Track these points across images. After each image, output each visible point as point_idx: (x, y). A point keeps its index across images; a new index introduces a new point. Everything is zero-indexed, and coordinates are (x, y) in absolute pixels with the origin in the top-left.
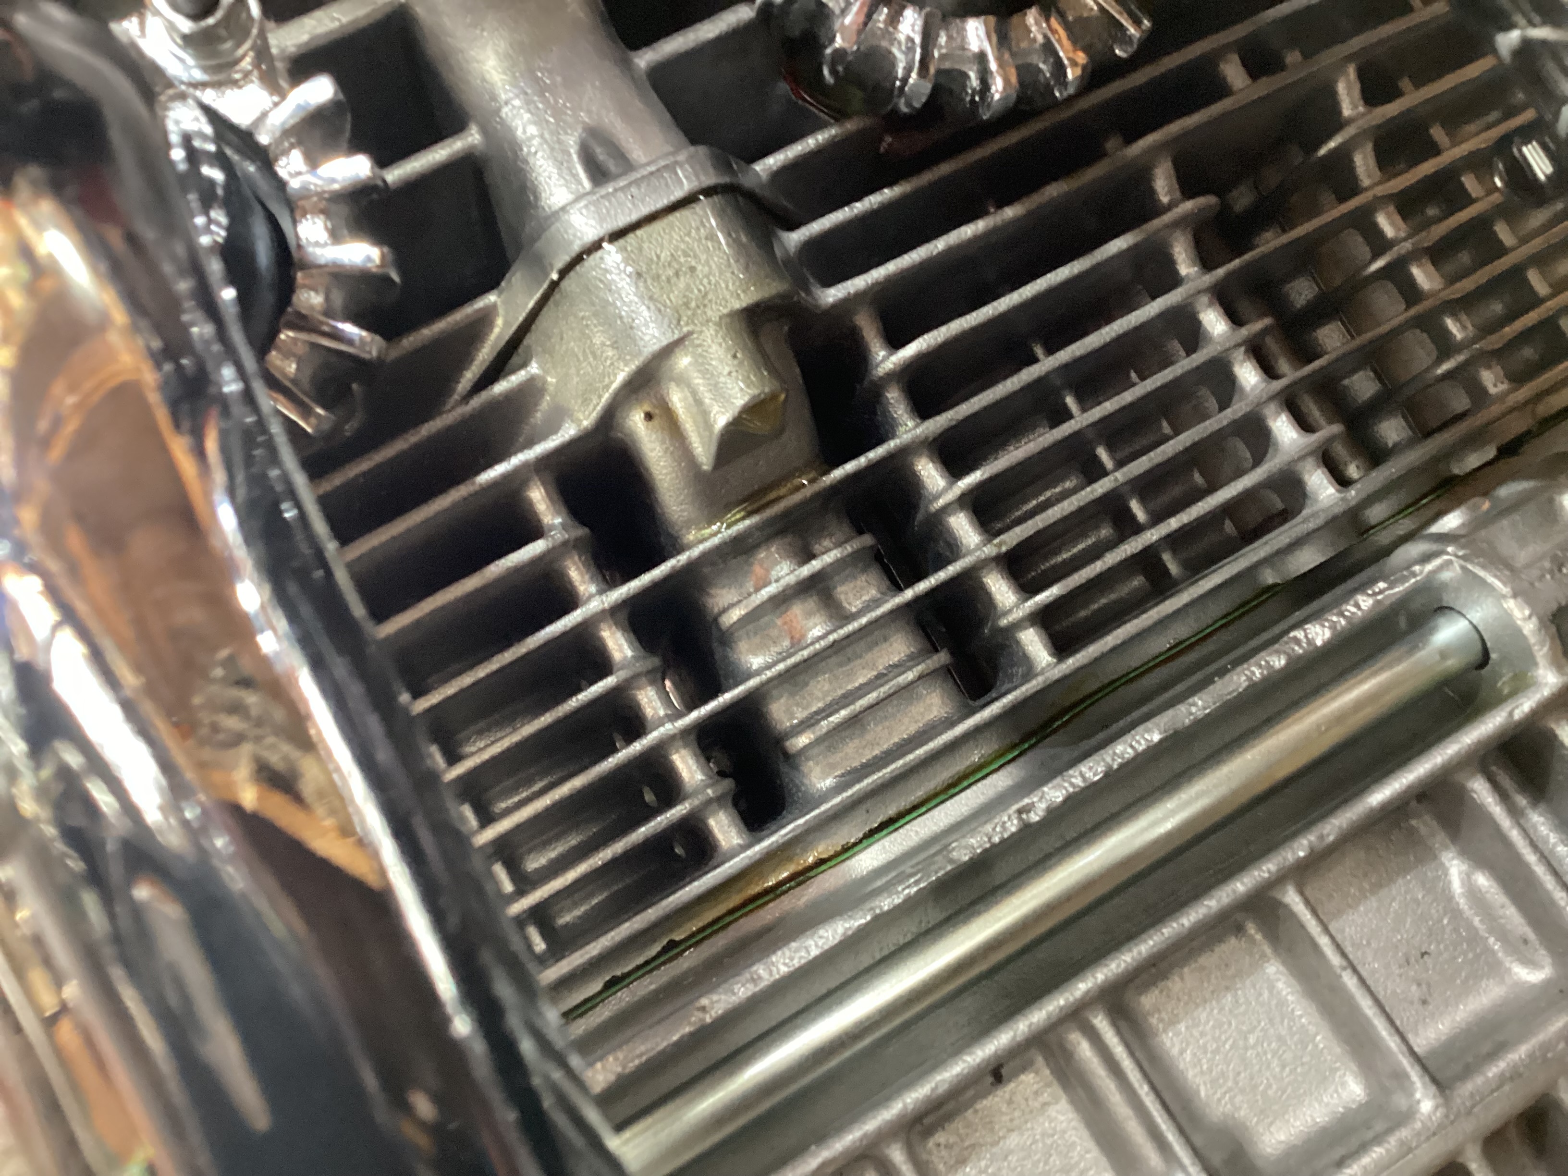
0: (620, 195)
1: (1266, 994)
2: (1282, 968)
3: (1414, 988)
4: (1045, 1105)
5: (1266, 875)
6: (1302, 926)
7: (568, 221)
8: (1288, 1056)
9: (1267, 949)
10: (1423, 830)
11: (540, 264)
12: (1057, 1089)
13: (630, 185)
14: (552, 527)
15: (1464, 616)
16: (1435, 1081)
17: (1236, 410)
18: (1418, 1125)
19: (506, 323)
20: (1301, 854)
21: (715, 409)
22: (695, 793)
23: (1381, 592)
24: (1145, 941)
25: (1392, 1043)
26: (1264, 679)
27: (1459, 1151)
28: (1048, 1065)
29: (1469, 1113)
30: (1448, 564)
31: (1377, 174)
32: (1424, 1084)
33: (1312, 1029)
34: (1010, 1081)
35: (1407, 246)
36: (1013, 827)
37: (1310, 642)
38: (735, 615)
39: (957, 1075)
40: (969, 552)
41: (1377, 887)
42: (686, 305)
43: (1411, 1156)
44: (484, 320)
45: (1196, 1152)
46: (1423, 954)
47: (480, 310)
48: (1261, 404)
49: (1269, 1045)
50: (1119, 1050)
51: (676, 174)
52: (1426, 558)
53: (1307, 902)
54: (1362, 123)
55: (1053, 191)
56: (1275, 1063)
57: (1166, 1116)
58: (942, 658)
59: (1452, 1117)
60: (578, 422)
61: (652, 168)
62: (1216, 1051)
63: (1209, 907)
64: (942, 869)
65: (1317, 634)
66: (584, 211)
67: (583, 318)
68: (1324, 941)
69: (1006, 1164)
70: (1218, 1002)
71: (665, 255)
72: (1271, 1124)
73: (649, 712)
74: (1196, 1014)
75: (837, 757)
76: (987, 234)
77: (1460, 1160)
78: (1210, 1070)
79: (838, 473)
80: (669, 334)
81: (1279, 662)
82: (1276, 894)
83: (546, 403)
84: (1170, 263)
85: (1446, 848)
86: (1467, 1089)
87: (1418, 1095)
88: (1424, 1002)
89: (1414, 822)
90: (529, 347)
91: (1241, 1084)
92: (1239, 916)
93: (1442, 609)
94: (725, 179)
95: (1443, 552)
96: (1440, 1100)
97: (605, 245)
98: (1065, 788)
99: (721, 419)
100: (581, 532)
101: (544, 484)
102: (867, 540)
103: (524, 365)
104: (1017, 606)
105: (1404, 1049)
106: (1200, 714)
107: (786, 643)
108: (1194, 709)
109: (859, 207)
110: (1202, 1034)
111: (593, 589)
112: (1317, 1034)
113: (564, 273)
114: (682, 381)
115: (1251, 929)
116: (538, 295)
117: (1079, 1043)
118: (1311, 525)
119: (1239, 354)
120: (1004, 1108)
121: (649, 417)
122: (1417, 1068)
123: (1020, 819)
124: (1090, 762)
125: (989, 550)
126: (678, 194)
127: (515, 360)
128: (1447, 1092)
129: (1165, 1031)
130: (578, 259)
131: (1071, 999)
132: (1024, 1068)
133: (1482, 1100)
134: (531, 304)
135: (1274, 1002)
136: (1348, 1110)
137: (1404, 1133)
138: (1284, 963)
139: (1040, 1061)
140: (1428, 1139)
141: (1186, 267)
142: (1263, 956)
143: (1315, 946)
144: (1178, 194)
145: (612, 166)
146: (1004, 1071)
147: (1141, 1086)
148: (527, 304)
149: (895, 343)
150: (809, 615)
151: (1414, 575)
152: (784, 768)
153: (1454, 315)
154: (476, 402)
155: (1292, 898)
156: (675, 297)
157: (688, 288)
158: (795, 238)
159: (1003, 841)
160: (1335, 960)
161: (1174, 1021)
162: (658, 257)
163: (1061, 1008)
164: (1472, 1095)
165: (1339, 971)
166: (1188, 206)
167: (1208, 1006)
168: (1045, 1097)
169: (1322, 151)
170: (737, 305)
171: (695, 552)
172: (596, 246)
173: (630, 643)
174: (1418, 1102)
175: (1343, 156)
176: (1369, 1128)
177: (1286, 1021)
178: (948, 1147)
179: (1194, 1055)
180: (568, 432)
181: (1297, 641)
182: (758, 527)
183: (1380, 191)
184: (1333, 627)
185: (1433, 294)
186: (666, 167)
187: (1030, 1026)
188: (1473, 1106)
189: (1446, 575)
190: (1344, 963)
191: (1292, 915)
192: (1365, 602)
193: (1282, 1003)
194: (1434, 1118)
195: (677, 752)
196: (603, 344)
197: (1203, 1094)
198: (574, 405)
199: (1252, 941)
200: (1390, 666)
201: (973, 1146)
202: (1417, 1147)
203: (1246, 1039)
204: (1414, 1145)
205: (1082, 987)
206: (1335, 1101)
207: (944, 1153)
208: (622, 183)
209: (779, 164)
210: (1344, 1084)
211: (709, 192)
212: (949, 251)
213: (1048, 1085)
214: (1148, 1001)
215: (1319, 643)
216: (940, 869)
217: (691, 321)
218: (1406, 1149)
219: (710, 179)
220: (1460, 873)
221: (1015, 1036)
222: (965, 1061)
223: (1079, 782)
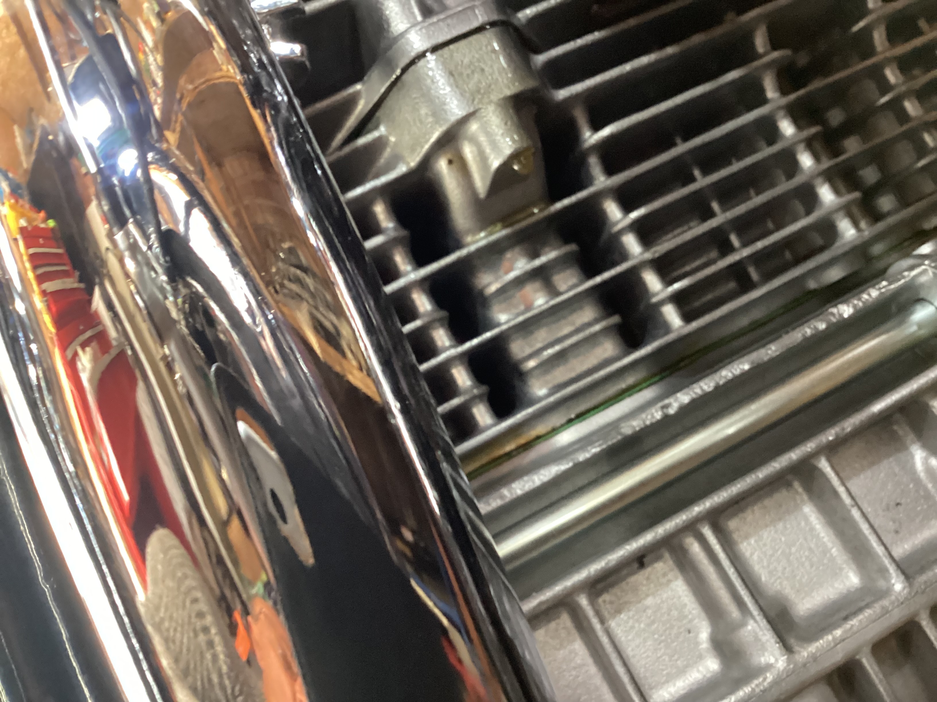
0: (441, 24)
1: (803, 524)
2: (814, 509)
3: (891, 523)
4: (669, 581)
5: (809, 450)
6: (828, 481)
7: (408, 39)
8: (815, 559)
9: (805, 497)
10: (901, 433)
11: (390, 65)
12: (676, 572)
13: (446, 18)
14: (387, 229)
15: (932, 304)
16: (903, 573)
17: (798, 180)
18: (893, 598)
19: (366, 103)
20: (831, 438)
21: (492, 157)
22: (466, 392)
23: (884, 287)
24: (736, 485)
25: (879, 550)
26: (813, 336)
27: (917, 614)
28: (672, 558)
29: (923, 592)
30: (925, 271)
31: (887, 44)
32: (897, 576)
33: (830, 545)
34: (648, 566)
35: (903, 88)
36: (658, 415)
37: (841, 315)
38: (493, 288)
39: (621, 556)
40: (634, 257)
41: (873, 464)
42: (478, 91)
43: (888, 615)
44: (352, 101)
45: (761, 609)
46: (898, 504)
47: (350, 94)
48: (814, 177)
49: (804, 553)
50: (717, 548)
51: (475, 12)
52: (912, 268)
53: (833, 467)
54: (880, 13)
55: (697, 39)
56: (807, 564)
57: (744, 587)
58: (615, 319)
59: (913, 594)
60: (408, 163)
61: (460, 9)
62: (772, 556)
63: (774, 467)
64: (615, 439)
65: (845, 311)
66: (419, 33)
67: (415, 98)
68: (841, 490)
69: (645, 614)
70: (775, 526)
71: (466, 61)
72: (803, 599)
73: (439, 343)
74: (760, 533)
75: (549, 377)
76: (657, 62)
77: (917, 619)
78: (768, 566)
79: (559, 205)
80: (467, 108)
81: (822, 326)
82: (814, 462)
83: (387, 153)
84: (762, 91)
85: (913, 442)
86: (923, 578)
87: (893, 581)
88: (897, 532)
89: (895, 427)
90: (378, 118)
91: (786, 575)
92: (789, 477)
93: (920, 300)
94: (502, 17)
95: (923, 264)
96: (907, 584)
97: (428, 54)
98: (691, 395)
99: (495, 163)
100: (404, 233)
101: (385, 203)
102: (573, 247)
103: (376, 127)
104: (662, 290)
105: (887, 554)
106: (774, 355)
107: (522, 308)
108: (769, 352)
109: (580, 42)
110: (765, 545)
111: (409, 268)
112: (832, 548)
113: (404, 70)
114: (474, 141)
115: (797, 485)
116: (388, 84)
117: (692, 544)
118: (840, 251)
119: (801, 147)
120: (645, 582)
121: (450, 162)
122: (893, 565)
123: (663, 411)
124: (706, 380)
125: (648, 256)
126: (475, 24)
127: (370, 126)
128: (911, 580)
129: (742, 542)
130: (413, 62)
131: (690, 516)
132: (659, 558)
133: (931, 585)
134: (383, 90)
135: (807, 528)
136: (849, 591)
137: (885, 602)
138: (816, 505)
139: (667, 555)
140: (898, 606)
141: (771, 93)
142: (802, 501)
143: (836, 493)
144: (769, 47)
145: (435, 7)
146: (645, 560)
147: (730, 570)
148: (380, 90)
149: (596, 127)
150: (536, 291)
151: (904, 277)
152: (517, 383)
153: (929, 132)
154: (347, 149)
155: (824, 465)
156: (472, 85)
157: (480, 82)
158: (541, 59)
159: (652, 424)
160: (847, 501)
161: (747, 537)
162: (462, 62)
163: (684, 522)
164: (925, 582)
165: (849, 507)
166: (776, 54)
167: (768, 529)
168: (670, 576)
169: (856, 28)
170: (508, 92)
171: (472, 248)
172: (422, 55)
173: (431, 302)
174: (893, 585)
175: (867, 31)
176: (863, 600)
177: (814, 540)
178: (611, 603)
179: (759, 557)
180: (402, 169)
181: (833, 314)
182: (507, 238)
183: (888, 54)
184: (855, 306)
185: (916, 118)
186: (469, 8)
187: (665, 530)
188: (925, 589)
189: (923, 279)
190: (853, 503)
191: (823, 475)
192: (874, 293)
193: (812, 529)
194: (902, 594)
195: (456, 367)
196: (427, 114)
197: (763, 579)
198: (406, 154)
199: (797, 492)
200: (887, 331)
201: (626, 603)
202: (892, 610)
203: (790, 549)
204: (890, 608)
205: (697, 509)
206: (841, 587)
207: (608, 606)
208: (442, 16)
209: (533, 14)
210: (847, 577)
211: (493, 24)
212: (634, 72)
213: (672, 570)
214: (732, 524)
215: (846, 316)
216: (613, 438)
217: (481, 101)
218: (885, 612)
219: (495, 17)
220: (921, 458)
221: (656, 536)
222: (625, 549)
223: (698, 391)
